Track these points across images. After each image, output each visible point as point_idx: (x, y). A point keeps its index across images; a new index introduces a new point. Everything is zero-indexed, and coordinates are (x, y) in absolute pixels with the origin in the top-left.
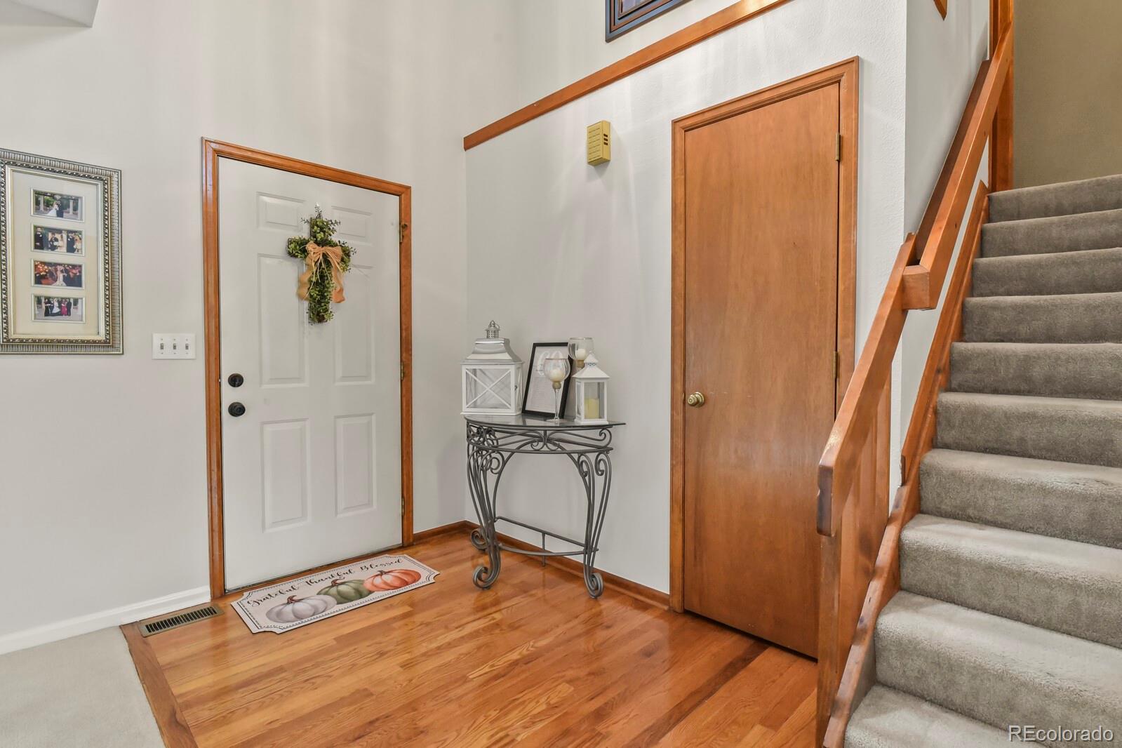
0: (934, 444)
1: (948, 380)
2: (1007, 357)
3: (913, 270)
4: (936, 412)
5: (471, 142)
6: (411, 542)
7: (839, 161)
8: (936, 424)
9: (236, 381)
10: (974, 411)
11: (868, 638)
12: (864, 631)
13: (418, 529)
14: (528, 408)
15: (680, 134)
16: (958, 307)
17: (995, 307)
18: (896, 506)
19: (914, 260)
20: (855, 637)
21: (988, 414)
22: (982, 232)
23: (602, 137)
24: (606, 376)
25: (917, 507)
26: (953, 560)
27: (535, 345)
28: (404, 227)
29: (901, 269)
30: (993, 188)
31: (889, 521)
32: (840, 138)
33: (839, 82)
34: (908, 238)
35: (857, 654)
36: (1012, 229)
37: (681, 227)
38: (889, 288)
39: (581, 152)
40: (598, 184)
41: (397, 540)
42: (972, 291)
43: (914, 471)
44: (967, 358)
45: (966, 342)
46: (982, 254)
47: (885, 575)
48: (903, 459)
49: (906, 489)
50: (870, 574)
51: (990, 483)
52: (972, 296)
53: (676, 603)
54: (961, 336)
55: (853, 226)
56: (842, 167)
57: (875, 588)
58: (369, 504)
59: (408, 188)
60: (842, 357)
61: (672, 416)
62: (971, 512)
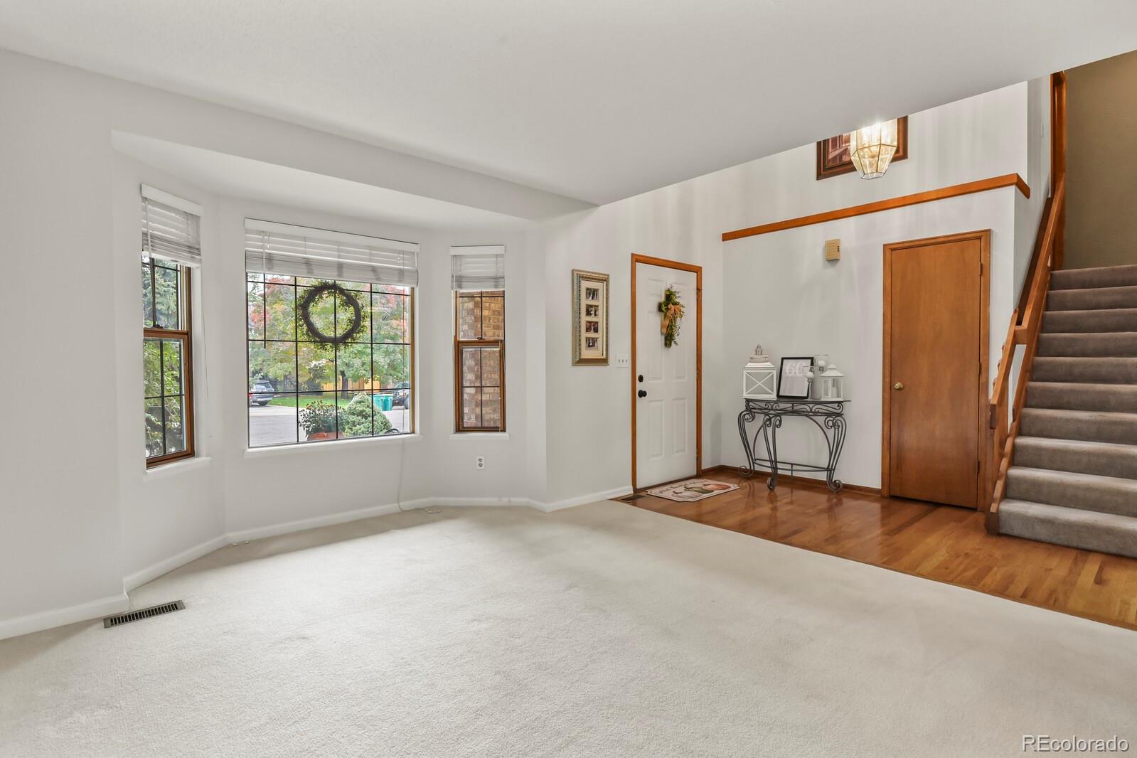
0: (1026, 406)
1: (1032, 377)
2: (1061, 364)
3: (1019, 328)
4: (1026, 391)
5: (727, 237)
6: (701, 474)
7: (981, 275)
8: (1027, 396)
9: (641, 379)
10: (1045, 390)
11: (1004, 478)
12: (1002, 475)
13: (704, 467)
14: (781, 394)
15: (888, 252)
16: (1036, 339)
17: (1055, 339)
18: (1011, 429)
19: (1019, 323)
20: (999, 478)
21: (1051, 391)
22: (1047, 295)
23: (836, 246)
24: (841, 375)
25: (1020, 432)
26: (1039, 449)
27: (783, 359)
28: (699, 290)
29: (1014, 327)
30: (1053, 268)
31: (1008, 436)
32: (981, 264)
33: (980, 239)
34: (1015, 311)
35: (1000, 484)
36: (1063, 294)
37: (889, 299)
38: (1009, 335)
39: (819, 253)
40: (831, 271)
41: (694, 472)
42: (1043, 330)
43: (1018, 416)
44: (1041, 364)
45: (1040, 356)
46: (1047, 309)
47: (1009, 456)
48: (1013, 410)
49: (1015, 424)
50: (1002, 456)
51: (1055, 419)
52: (1043, 333)
53: (885, 493)
54: (1037, 354)
55: (987, 305)
56: (982, 278)
57: (1005, 462)
58: (684, 450)
59: (701, 268)
60: (983, 365)
61: (883, 396)
62: (1045, 433)
